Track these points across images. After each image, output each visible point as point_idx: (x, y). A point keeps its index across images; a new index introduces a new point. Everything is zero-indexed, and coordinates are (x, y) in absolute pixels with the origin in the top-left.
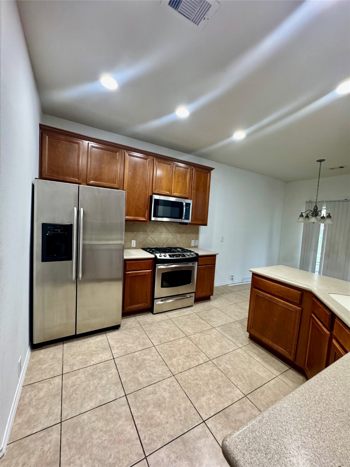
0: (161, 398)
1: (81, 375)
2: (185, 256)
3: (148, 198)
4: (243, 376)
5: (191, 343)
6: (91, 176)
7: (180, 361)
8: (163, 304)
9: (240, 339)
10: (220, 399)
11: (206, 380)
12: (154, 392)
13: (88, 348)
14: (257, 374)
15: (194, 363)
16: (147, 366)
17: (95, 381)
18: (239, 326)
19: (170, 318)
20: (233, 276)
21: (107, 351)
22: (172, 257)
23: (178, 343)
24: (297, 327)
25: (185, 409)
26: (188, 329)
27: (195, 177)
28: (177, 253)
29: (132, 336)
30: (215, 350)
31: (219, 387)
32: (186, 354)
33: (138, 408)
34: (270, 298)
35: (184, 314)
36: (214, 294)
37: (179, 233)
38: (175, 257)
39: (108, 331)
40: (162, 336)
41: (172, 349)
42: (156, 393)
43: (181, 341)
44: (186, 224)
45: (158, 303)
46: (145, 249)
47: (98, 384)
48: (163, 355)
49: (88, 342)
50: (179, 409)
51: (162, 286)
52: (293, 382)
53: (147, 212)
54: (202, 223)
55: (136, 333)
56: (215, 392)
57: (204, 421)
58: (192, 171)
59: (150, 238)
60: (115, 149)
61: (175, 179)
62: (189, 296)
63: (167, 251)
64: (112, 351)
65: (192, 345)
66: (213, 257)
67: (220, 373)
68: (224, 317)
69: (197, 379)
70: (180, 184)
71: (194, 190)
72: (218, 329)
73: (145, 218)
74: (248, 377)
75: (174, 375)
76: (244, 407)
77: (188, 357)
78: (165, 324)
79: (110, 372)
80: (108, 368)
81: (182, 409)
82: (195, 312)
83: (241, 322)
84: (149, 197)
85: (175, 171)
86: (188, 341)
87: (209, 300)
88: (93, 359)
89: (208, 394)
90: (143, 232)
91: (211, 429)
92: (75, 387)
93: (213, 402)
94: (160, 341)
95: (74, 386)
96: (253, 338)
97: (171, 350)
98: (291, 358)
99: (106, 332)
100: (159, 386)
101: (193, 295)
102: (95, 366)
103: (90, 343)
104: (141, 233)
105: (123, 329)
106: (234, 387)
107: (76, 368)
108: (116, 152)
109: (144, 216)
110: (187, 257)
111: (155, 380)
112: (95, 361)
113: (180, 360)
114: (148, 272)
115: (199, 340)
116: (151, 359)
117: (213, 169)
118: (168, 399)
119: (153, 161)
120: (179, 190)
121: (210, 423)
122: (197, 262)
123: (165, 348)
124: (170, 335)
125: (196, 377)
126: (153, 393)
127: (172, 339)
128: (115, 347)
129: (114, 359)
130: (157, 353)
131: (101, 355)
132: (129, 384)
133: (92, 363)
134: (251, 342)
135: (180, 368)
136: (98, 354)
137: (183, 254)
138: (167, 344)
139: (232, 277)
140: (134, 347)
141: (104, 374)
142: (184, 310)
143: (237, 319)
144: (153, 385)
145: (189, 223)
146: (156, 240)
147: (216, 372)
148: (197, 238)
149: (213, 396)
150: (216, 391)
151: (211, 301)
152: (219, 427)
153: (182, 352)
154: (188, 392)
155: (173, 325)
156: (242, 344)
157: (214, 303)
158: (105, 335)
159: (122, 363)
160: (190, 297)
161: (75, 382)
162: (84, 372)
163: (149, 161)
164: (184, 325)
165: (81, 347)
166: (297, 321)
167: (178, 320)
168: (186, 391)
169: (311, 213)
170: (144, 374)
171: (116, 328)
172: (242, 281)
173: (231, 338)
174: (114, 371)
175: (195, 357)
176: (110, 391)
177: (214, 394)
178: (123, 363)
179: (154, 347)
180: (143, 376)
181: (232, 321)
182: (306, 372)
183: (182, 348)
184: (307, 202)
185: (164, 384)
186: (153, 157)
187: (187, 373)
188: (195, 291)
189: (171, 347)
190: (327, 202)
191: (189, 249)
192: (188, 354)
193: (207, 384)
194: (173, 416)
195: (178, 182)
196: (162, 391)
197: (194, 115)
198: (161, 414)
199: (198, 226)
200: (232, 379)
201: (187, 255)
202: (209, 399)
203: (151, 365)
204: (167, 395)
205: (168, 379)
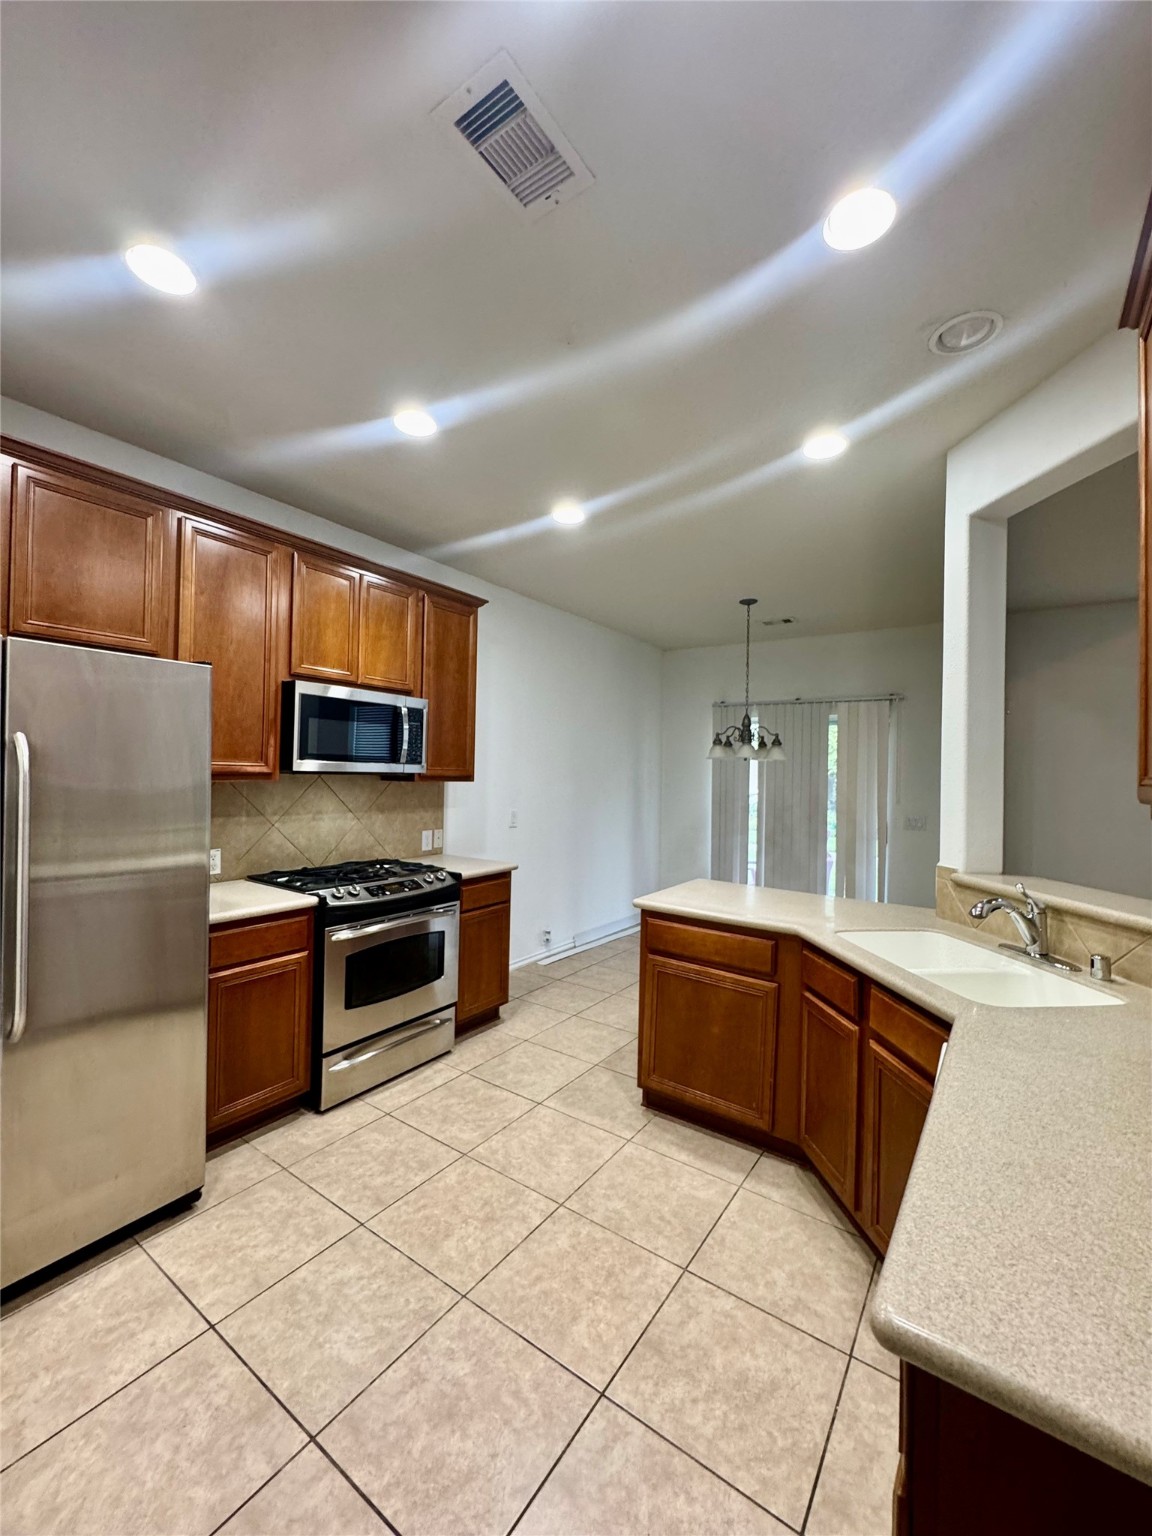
0: (447, 1388)
1: (80, 1453)
2: (419, 886)
3: (276, 691)
4: (662, 1218)
5: (484, 1171)
6: (32, 600)
7: (470, 1241)
8: (352, 1068)
9: (621, 1114)
10: (624, 1309)
11: (567, 1271)
12: (418, 1379)
13: (71, 1329)
14: (694, 1197)
15: (515, 1232)
16: (360, 1301)
17: (159, 1447)
18: (605, 1077)
19: (385, 1110)
20: (549, 933)
21: (171, 1309)
22: (377, 895)
23: (441, 1184)
24: (771, 1036)
25: (537, 1386)
26: (461, 1130)
27: (432, 625)
28: (391, 880)
29: (260, 1216)
30: (563, 1172)
31: (610, 1274)
32: (481, 1215)
33: (376, 1460)
34: (698, 973)
35: (430, 1086)
36: (510, 999)
37: (381, 810)
38: (388, 893)
39: (145, 1233)
40: (379, 1181)
41: (427, 1212)
42: (424, 1380)
43: (452, 1177)
44: (410, 777)
45: (335, 1066)
46: (268, 879)
47: (177, 1449)
48: (404, 1243)
49: (61, 1305)
50: (516, 1394)
51: (349, 1005)
52: (778, 1186)
53: (272, 742)
54: (457, 774)
55: (273, 1200)
56: (604, 1293)
57: (602, 1395)
58: (420, 604)
59: (276, 837)
60: (144, 505)
61: (367, 627)
62: (438, 1021)
63: (355, 876)
64: (194, 1302)
65: (491, 1179)
66: (500, 881)
67: (599, 1234)
68: (557, 1064)
69: (539, 1279)
70: (385, 643)
71: (429, 664)
72: (551, 1103)
73: (267, 764)
74: (675, 1214)
75: (464, 1296)
76: (692, 1302)
77: (489, 1219)
78: (376, 1135)
79: (213, 1384)
80: (202, 1369)
81: (526, 1388)
82: (465, 1070)
83: (608, 1065)
84: (277, 687)
85: (367, 600)
86: (474, 1168)
87: (496, 1022)
88: (115, 1364)
89: (588, 1308)
90: (248, 815)
91: (628, 1405)
92: (64, 1515)
93: (608, 1324)
94: (378, 1201)
95: (56, 1510)
96: (657, 1102)
97: (427, 1218)
98: (762, 1124)
99: (136, 1237)
100: (424, 1351)
101: (450, 1013)
102: (134, 1390)
103: (74, 1307)
104: (244, 819)
105: (212, 1202)
106: (650, 1259)
107: (33, 1436)
108: (145, 516)
109: (262, 757)
110: (427, 888)
111: (405, 1337)
112: (128, 1367)
113: (469, 1237)
114: (297, 962)
115: (507, 1155)
116: (366, 1273)
117: (483, 602)
118: (471, 1382)
119: (288, 562)
120: (381, 667)
121: (619, 1393)
122: (458, 903)
123: (404, 1218)
124: (408, 1167)
125: (535, 1274)
126: (413, 1384)
127: (418, 1180)
128: (202, 1281)
129: (212, 1327)
130: (381, 1246)
131: (147, 1337)
132: (314, 1394)
133: (117, 1381)
134: (650, 1114)
135: (476, 1265)
136: (133, 1335)
137: (413, 881)
138: (407, 1203)
139: (548, 937)
140: (287, 1255)
141: (187, 1403)
142: (427, 1072)
143: (596, 1060)
144: (405, 1357)
145: (419, 774)
146: (302, 841)
147: (588, 1234)
148: (439, 824)
149: (601, 1308)
150: (606, 1290)
151: (503, 1022)
152: (647, 1388)
153: (466, 1211)
154: (527, 1327)
155: (405, 1130)
156: (629, 1127)
157: (516, 1026)
158: (136, 1250)
159: (256, 1328)
160: (443, 1022)
161: (57, 1493)
162: (87, 1436)
163: (276, 561)
164: (444, 1120)
165: (29, 1340)
166: (771, 1019)
167: (417, 1111)
168: (520, 1330)
169: (737, 733)
170: (357, 1335)
171: (184, 1205)
172: (573, 945)
173: (596, 1121)
174: (231, 1370)
175: (513, 1212)
176: (240, 1454)
177: (604, 1301)
178: (258, 1330)
179: (362, 1229)
180: (356, 1343)
181: (583, 1067)
182: (807, 1150)
183: (462, 1199)
184: (714, 705)
185: (441, 1339)
186: (290, 550)
187: (504, 1272)
188: (456, 1000)
189: (424, 1206)
190: (759, 704)
191: (426, 862)
192: (488, 1209)
193: (576, 1279)
194: (506, 1423)
195: (378, 638)
196: (441, 1364)
197: (453, 436)
198: (465, 1436)
199: (441, 783)
200: (637, 1237)
201: (425, 881)
202: (592, 1322)
203: (374, 1294)
204: (461, 1368)
205: (450, 1316)
